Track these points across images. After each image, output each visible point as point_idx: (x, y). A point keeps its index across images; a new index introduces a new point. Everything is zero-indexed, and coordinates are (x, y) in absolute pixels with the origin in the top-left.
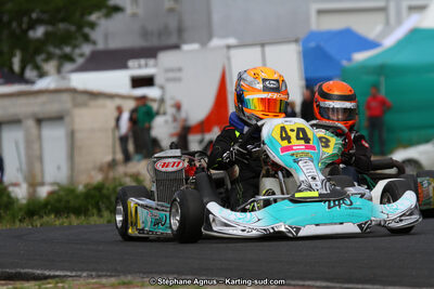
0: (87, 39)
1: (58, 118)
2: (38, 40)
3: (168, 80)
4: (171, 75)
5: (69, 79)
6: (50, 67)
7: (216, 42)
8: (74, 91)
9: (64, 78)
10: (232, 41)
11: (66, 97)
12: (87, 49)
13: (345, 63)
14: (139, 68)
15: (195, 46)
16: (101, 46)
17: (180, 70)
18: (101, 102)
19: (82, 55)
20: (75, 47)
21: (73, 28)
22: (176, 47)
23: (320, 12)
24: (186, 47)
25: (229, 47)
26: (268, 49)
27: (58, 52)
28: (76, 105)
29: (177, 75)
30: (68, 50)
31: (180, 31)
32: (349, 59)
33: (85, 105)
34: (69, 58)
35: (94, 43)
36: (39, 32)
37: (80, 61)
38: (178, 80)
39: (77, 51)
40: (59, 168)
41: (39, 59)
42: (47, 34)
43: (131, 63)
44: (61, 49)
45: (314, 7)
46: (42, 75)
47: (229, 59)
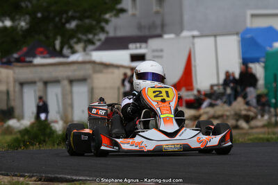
0: (103, 30)
1: (83, 80)
2: (72, 30)
3: (154, 57)
4: (156, 54)
5: (91, 55)
6: (79, 47)
7: (185, 33)
8: (94, 63)
9: (88, 54)
10: (196, 33)
11: (88, 66)
12: (102, 36)
13: (268, 48)
14: (136, 49)
15: (172, 36)
16: (111, 34)
17: (162, 51)
18: (110, 70)
19: (99, 40)
20: (95, 35)
21: (94, 23)
22: (160, 36)
23: (253, 16)
24: (166, 36)
25: (194, 37)
26: (219, 39)
27: (84, 37)
28: (95, 72)
29: (160, 54)
30: (90, 36)
31: (163, 25)
32: (271, 46)
33: (100, 72)
34: (91, 42)
35: (107, 33)
36: (73, 25)
37: (98, 44)
38: (161, 57)
39: (97, 37)
40: (83, 111)
41: (73, 41)
42: (77, 26)
43: (131, 46)
44: (86, 36)
45: (249, 12)
46: (74, 52)
47: (193, 44)
